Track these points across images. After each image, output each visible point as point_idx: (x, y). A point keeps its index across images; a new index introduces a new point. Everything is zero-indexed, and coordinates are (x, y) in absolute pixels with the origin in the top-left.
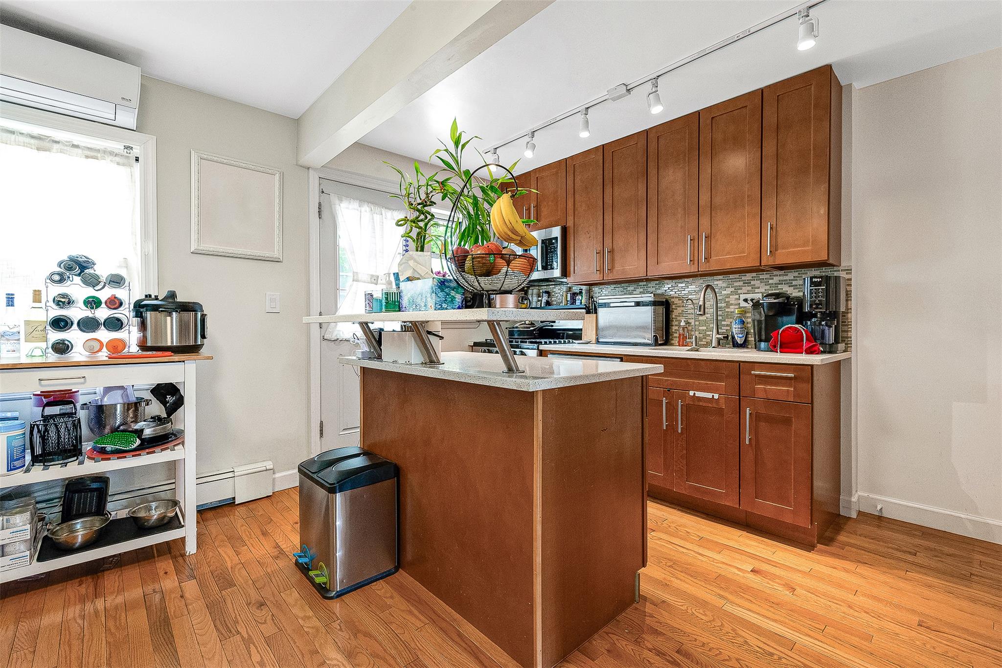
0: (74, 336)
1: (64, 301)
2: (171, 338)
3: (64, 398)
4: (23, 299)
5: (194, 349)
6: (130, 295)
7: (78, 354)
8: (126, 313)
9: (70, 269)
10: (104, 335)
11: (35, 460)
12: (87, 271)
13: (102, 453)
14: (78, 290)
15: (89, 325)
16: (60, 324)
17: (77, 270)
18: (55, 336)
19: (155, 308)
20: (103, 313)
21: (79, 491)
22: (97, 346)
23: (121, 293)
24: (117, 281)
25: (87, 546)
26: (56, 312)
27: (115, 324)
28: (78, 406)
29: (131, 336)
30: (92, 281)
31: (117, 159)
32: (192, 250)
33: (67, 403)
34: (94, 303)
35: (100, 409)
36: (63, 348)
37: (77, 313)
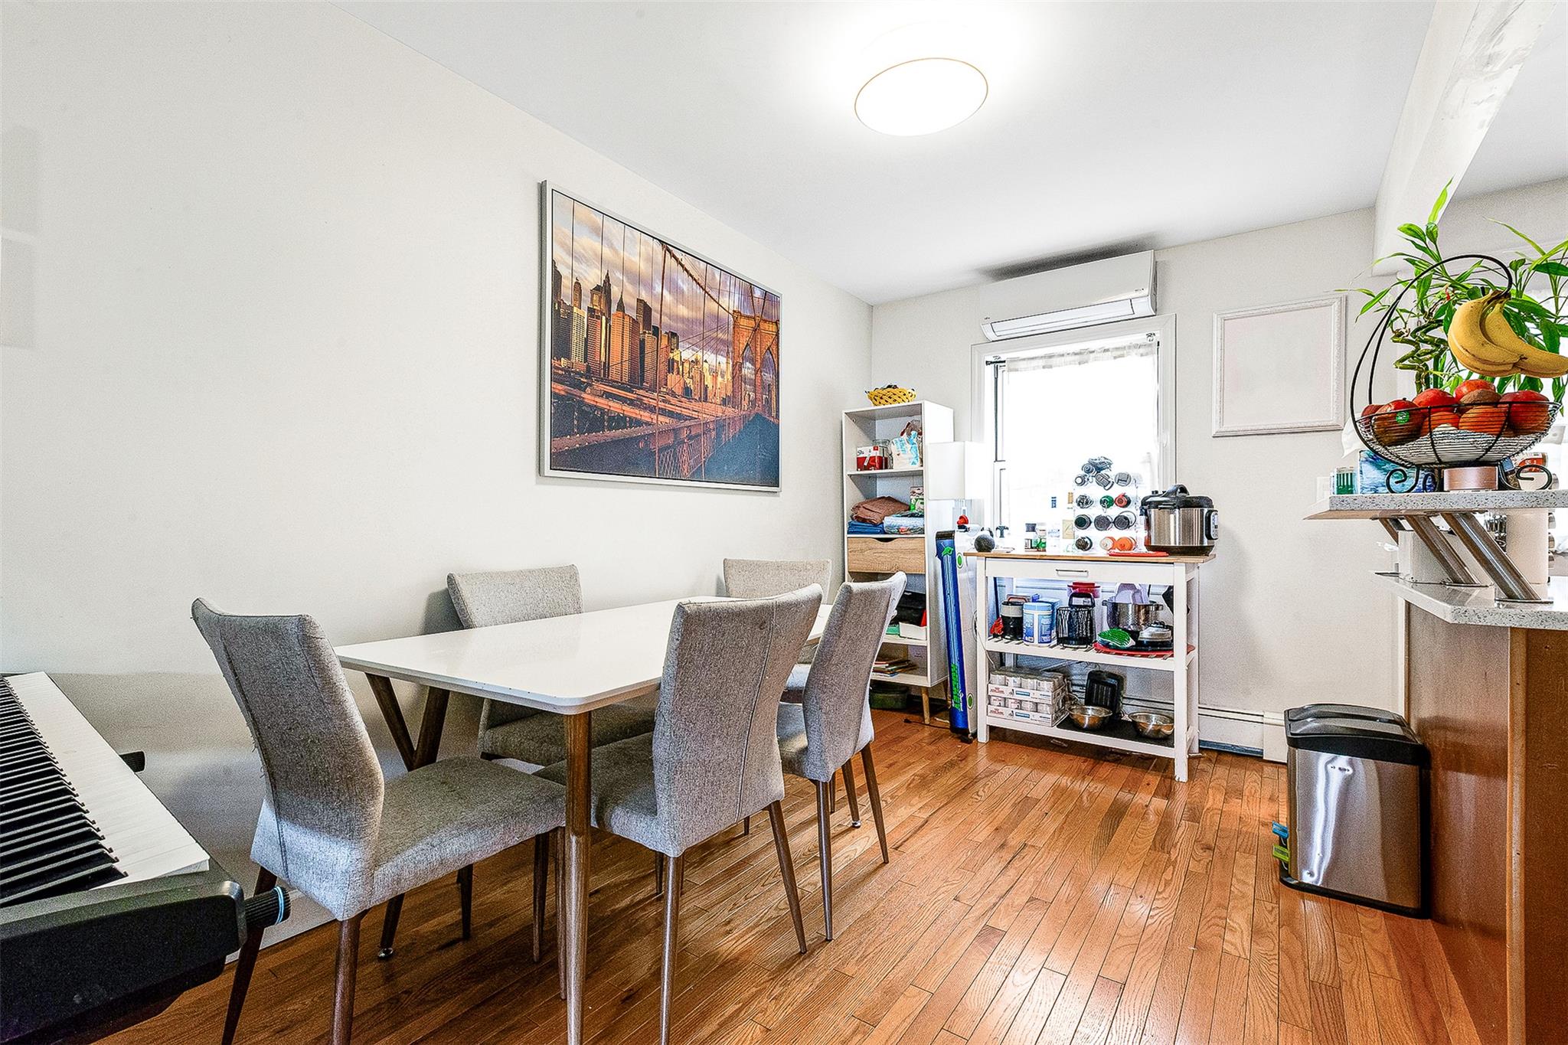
0: (1091, 533)
1: (1084, 502)
2: (1174, 539)
3: (1084, 590)
4: (1062, 501)
5: (1202, 551)
6: (1138, 493)
7: (1098, 551)
8: (1133, 511)
9: (1088, 471)
10: (1116, 533)
11: (1061, 641)
12: (1103, 472)
13: (1107, 648)
14: (1095, 491)
15: (1102, 523)
16: (1081, 522)
17: (1095, 473)
18: (1081, 533)
19: (1157, 505)
20: (1114, 512)
21: (1098, 682)
22: (1110, 544)
23: (1130, 491)
24: (1124, 479)
25: (1091, 730)
26: (1079, 512)
27: (1123, 523)
28: (1098, 601)
29: (1138, 533)
30: (1105, 483)
31: (1142, 350)
32: (1214, 433)
33: (1088, 596)
34: (1107, 502)
35: (1115, 606)
36: (1083, 545)
37: (1094, 512)
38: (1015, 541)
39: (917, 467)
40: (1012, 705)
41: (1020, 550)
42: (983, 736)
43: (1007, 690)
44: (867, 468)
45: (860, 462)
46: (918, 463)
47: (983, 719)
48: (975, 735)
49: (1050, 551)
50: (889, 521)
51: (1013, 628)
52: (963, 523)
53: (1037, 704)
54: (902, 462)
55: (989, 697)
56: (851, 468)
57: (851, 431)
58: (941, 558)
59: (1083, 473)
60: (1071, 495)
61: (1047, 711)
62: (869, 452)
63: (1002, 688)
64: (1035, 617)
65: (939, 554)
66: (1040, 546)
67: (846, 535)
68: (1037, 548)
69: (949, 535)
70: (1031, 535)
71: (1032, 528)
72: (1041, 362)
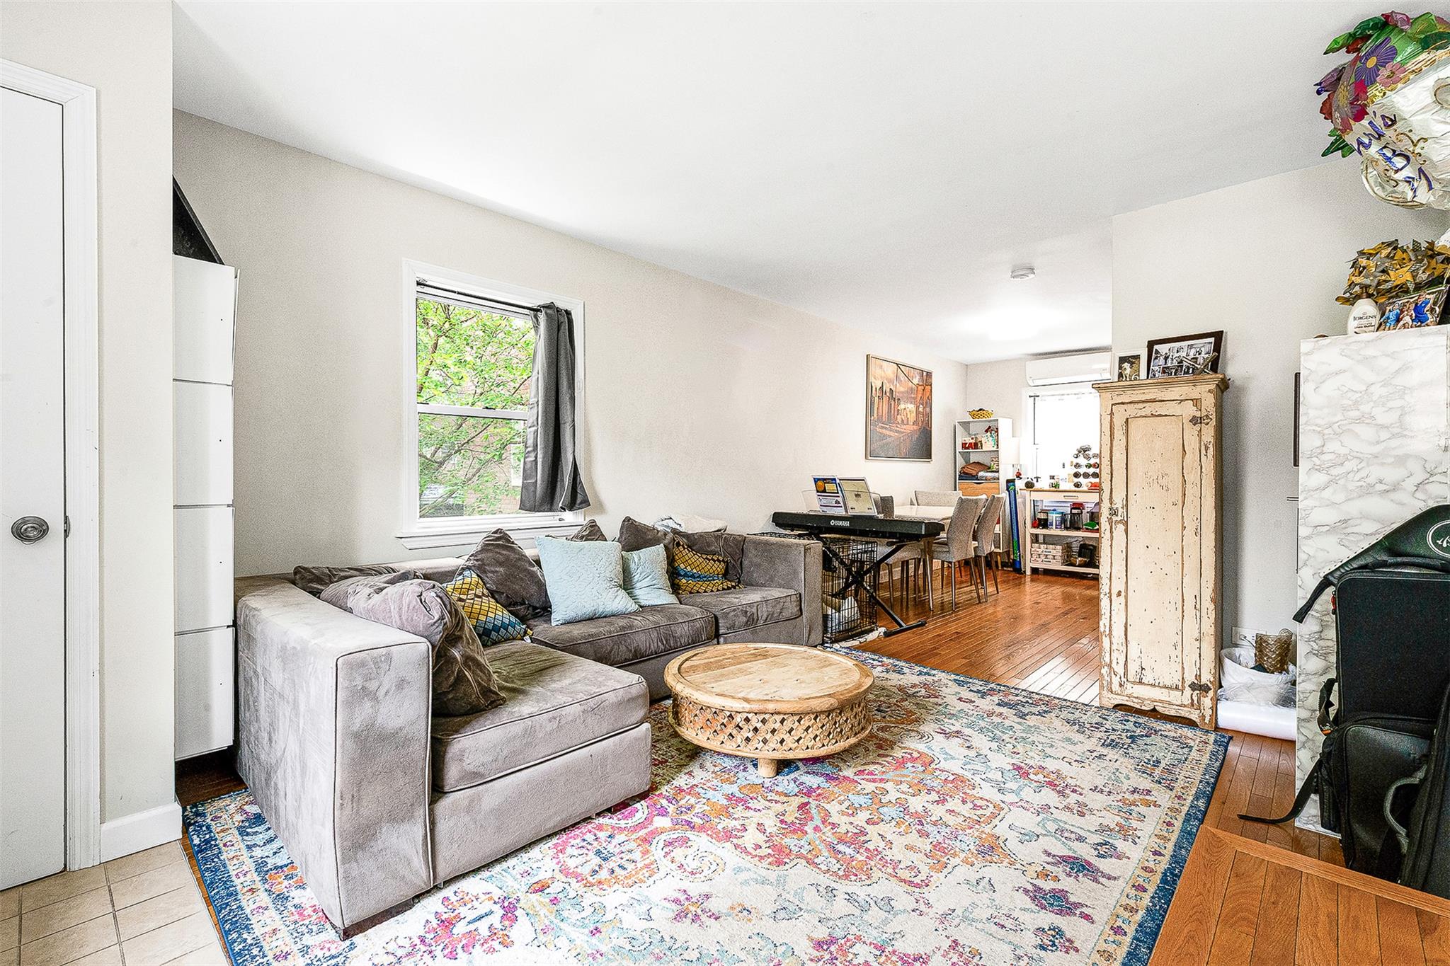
0: (1081, 480)
1: (1077, 466)
3: (1078, 506)
7: (1084, 488)
9: (1080, 452)
10: (1093, 480)
11: (1066, 528)
12: (1087, 453)
14: (1082, 461)
15: (1086, 475)
16: (1076, 475)
17: (1083, 452)
18: (1076, 480)
20: (1091, 470)
21: (1084, 548)
22: (1090, 485)
25: (1079, 566)
26: (1076, 470)
28: (1084, 511)
30: (1088, 458)
33: (1079, 509)
34: (1089, 466)
35: (1093, 513)
36: (1077, 485)
37: (1082, 470)
38: (1044, 483)
39: (995, 449)
40: (1043, 557)
41: (1047, 488)
42: (1028, 572)
43: (1040, 551)
44: (968, 448)
45: (964, 445)
46: (996, 447)
47: (1028, 565)
48: (1025, 572)
49: (1061, 488)
50: (981, 474)
51: (1044, 524)
52: (1019, 475)
53: (1054, 556)
54: (988, 445)
55: (1032, 554)
56: (959, 448)
57: (959, 430)
58: (1009, 491)
59: (1077, 452)
60: (1072, 462)
61: (1059, 559)
62: (969, 440)
63: (1038, 550)
64: (1053, 517)
65: (1007, 489)
66: (1057, 486)
67: (957, 481)
68: (1055, 487)
69: (1013, 481)
70: (1052, 481)
71: (1052, 477)
72: (1059, 397)
